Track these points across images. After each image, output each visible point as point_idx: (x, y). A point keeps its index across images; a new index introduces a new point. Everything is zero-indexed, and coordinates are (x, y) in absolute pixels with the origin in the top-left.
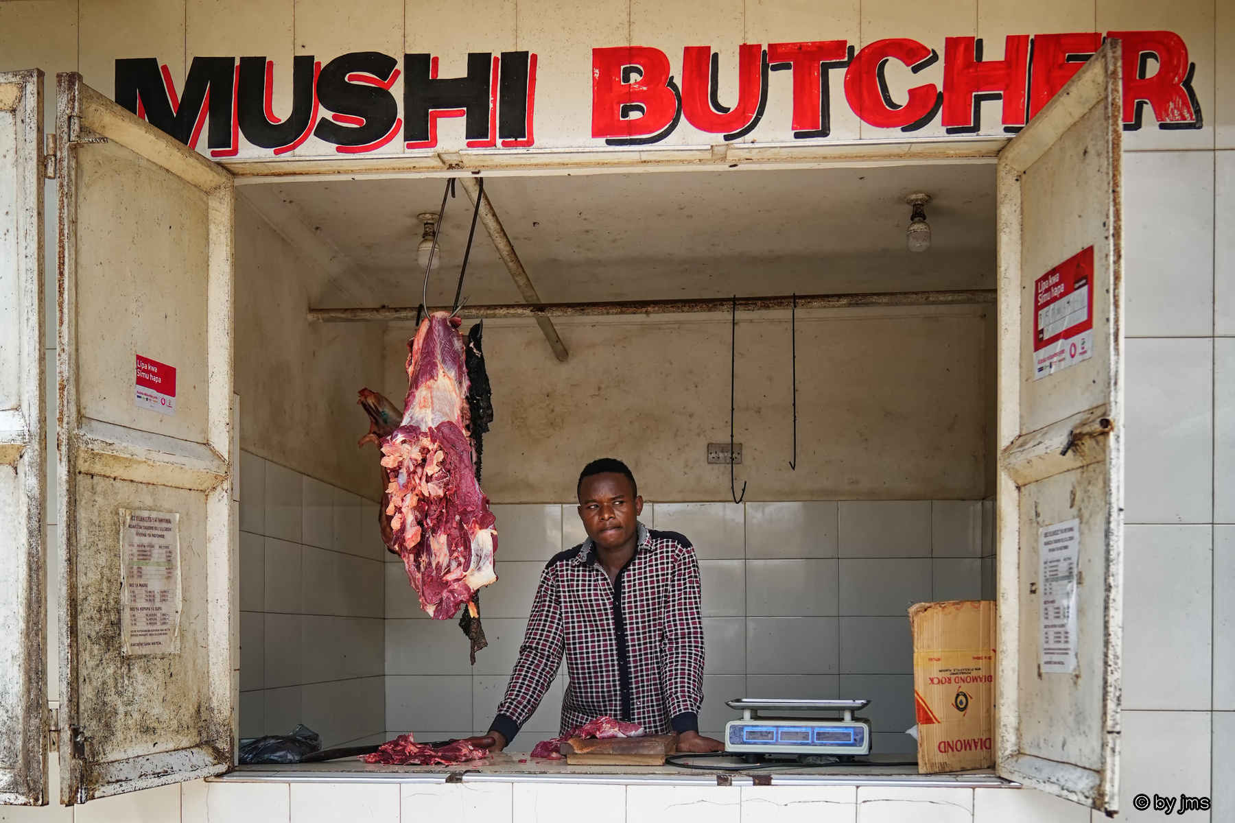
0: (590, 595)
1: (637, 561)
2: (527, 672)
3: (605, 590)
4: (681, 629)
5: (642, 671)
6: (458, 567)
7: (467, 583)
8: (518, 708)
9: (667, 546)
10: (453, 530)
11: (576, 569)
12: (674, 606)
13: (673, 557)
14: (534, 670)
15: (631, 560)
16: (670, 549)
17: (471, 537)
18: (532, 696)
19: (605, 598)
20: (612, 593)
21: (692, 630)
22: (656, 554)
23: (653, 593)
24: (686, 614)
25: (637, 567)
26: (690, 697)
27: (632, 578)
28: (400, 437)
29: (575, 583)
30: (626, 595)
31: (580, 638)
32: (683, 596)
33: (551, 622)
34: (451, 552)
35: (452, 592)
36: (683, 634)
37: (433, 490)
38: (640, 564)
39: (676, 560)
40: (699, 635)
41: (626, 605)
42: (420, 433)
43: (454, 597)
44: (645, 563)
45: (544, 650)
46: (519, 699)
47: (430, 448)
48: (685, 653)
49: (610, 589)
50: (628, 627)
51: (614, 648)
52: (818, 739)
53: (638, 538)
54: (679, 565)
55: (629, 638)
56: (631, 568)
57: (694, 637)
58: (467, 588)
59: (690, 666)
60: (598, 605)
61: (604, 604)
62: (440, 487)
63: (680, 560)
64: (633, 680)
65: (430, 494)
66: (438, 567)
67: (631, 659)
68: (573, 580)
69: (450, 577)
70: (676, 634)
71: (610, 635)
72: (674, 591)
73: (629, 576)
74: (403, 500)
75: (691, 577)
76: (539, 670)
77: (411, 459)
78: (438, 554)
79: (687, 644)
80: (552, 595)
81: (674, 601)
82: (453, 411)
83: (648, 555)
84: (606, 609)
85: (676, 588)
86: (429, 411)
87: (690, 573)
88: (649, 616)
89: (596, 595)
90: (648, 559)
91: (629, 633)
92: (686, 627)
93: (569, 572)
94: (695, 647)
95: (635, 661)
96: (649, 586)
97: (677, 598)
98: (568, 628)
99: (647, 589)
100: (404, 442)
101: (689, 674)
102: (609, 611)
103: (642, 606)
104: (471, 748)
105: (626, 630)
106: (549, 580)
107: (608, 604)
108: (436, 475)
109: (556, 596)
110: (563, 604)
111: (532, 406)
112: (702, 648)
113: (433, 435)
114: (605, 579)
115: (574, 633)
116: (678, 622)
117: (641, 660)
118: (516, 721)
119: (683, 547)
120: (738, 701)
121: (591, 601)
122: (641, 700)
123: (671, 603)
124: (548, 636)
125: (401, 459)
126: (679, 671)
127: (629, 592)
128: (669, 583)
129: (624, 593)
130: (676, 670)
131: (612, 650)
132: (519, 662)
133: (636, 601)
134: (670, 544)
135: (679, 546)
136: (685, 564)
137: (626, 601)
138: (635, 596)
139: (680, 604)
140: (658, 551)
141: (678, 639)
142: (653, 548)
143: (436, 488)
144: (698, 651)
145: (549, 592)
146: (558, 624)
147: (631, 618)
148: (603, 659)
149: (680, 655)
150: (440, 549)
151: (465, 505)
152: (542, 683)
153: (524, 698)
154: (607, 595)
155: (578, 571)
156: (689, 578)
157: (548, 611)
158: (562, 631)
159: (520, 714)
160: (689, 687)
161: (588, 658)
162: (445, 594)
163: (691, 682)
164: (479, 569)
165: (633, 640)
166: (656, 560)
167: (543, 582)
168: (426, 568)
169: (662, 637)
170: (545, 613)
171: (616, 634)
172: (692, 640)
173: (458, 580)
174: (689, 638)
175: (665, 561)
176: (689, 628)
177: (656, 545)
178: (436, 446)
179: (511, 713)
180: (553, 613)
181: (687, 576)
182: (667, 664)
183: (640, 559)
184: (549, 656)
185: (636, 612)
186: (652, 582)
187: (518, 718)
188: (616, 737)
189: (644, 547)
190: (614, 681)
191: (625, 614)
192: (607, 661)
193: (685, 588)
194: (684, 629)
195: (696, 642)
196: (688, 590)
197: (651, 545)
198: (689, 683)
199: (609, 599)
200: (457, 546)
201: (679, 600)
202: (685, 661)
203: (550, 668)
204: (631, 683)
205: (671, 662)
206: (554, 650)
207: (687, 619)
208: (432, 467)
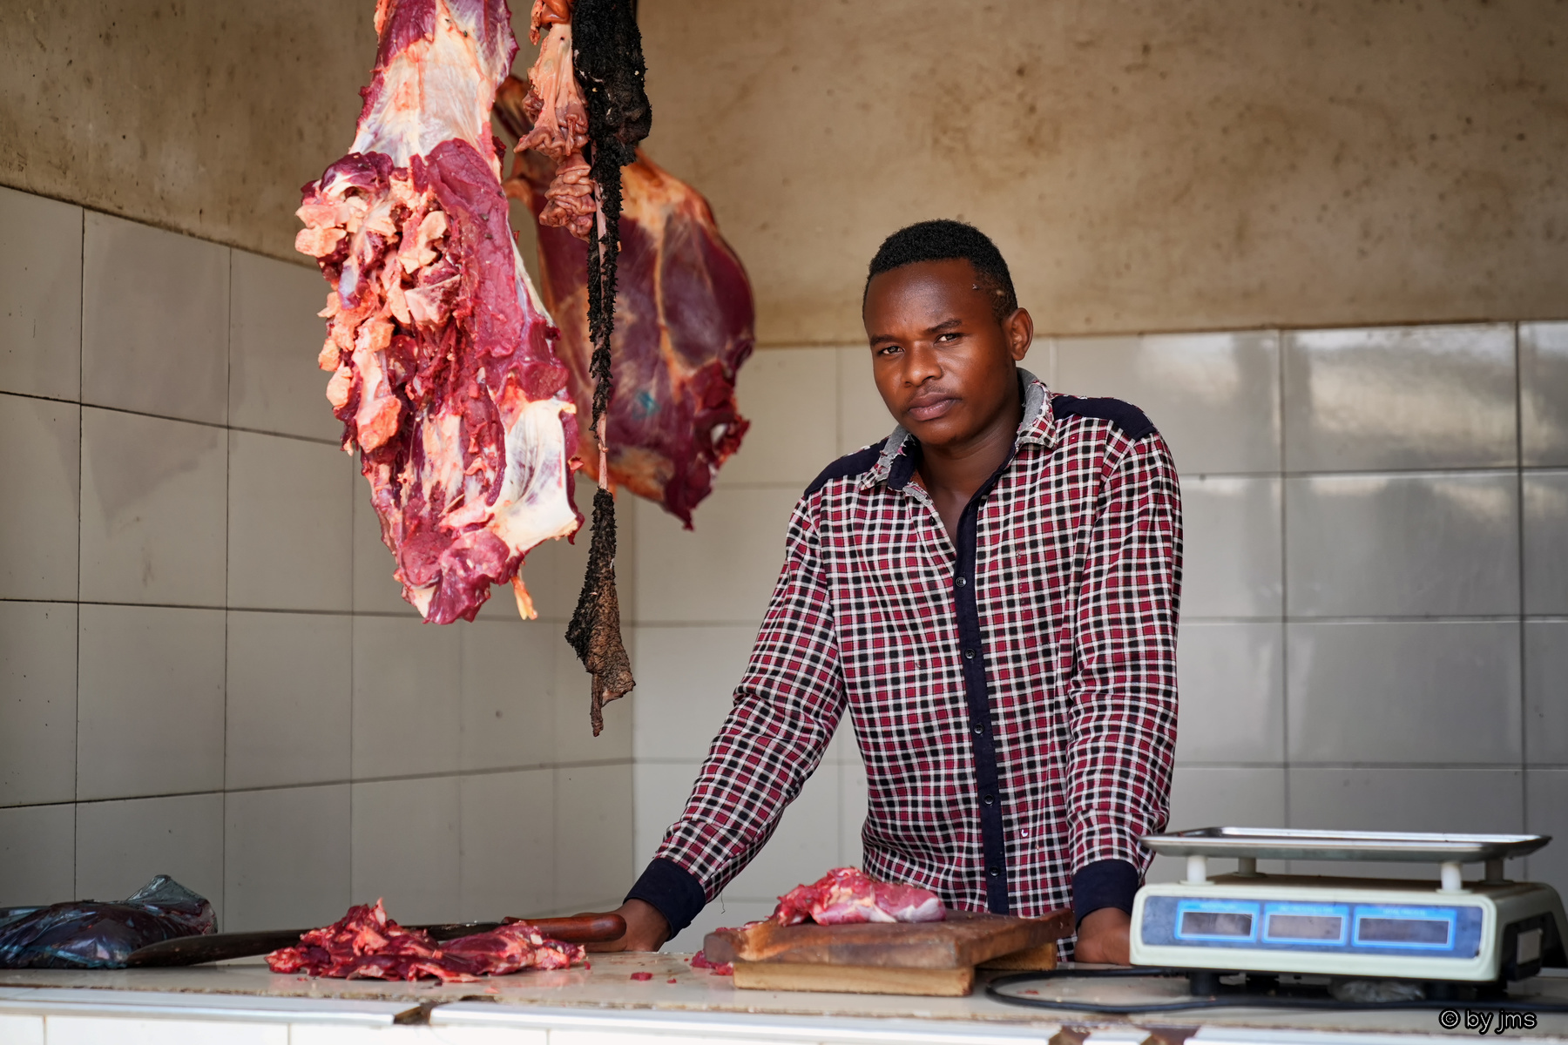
0: (897, 563)
1: (1014, 475)
2: (738, 754)
3: (932, 548)
4: (1115, 646)
5: (1030, 751)
6: (481, 493)
7: (500, 533)
8: (706, 843)
9: (1087, 436)
10: (470, 404)
11: (871, 498)
12: (1098, 586)
13: (1098, 462)
14: (755, 749)
15: (1000, 474)
16: (1093, 443)
17: (505, 421)
18: (743, 816)
19: (934, 568)
20: (950, 557)
21: (1142, 649)
22: (1059, 457)
23: (1050, 555)
24: (1129, 608)
25: (1013, 490)
26: (1120, 821)
27: (1002, 519)
28: (341, 181)
29: (865, 533)
30: (988, 560)
31: (880, 669)
32: (1121, 562)
33: (806, 630)
34: (468, 458)
35: (461, 555)
36: (1118, 658)
37: (420, 307)
38: (1021, 481)
39: (1106, 471)
40: (1161, 662)
41: (986, 587)
42: (392, 168)
43: (466, 568)
44: (1034, 478)
45: (785, 700)
46: (710, 820)
47: (411, 205)
48: (1121, 707)
49: (944, 546)
50: (992, 640)
51: (960, 693)
52: (1363, 937)
53: (1020, 415)
54: (1116, 484)
55: (995, 668)
56: (1000, 491)
57: (1149, 667)
58: (501, 549)
59: (1129, 741)
60: (917, 588)
61: (932, 586)
62: (433, 300)
63: (1118, 470)
64: (1009, 775)
65: (412, 317)
66: (437, 495)
67: (1002, 722)
68: (860, 526)
69: (457, 520)
70: (1102, 659)
71: (949, 661)
72: (1099, 549)
73: (994, 512)
74: (356, 335)
75: (1144, 513)
76: (769, 751)
77: (369, 234)
78: (438, 464)
79: (1128, 685)
80: (812, 563)
81: (1099, 574)
82: (472, 115)
83: (1042, 459)
84: (936, 598)
85: (1106, 541)
86: (413, 116)
87: (1144, 501)
88: (1042, 612)
89: (912, 562)
90: (1040, 470)
91: (993, 655)
92: (1126, 640)
93: (853, 506)
94: (1149, 691)
95: (1012, 728)
96: (1040, 537)
97: (1106, 567)
98: (848, 646)
99: (1034, 544)
100: (351, 192)
101: (1126, 763)
102: (945, 602)
103: (1024, 588)
104: (537, 940)
105: (987, 648)
106: (806, 525)
107: (940, 584)
108: (428, 271)
109: (822, 566)
110: (835, 587)
111: (982, 98)
112: (1167, 694)
113: (419, 175)
114: (931, 522)
115: (863, 658)
116: (1106, 628)
117: (1027, 725)
118: (696, 877)
119: (1127, 436)
120: (1212, 832)
121: (899, 576)
122: (1031, 825)
123: (1092, 581)
124: (795, 666)
125: (342, 234)
126: (1101, 755)
127: (994, 553)
128: (1088, 528)
129: (983, 555)
130: (1095, 750)
131: (954, 700)
132: (724, 730)
133: (1008, 577)
134: (1095, 429)
135: (1118, 436)
136: (1130, 479)
137: (986, 575)
138: (1007, 563)
139: (1113, 582)
140: (1065, 449)
141: (1104, 670)
142: (1054, 440)
143: (424, 301)
144: (1156, 702)
145: (807, 557)
146: (824, 636)
147: (998, 619)
148: (935, 723)
149: (1109, 713)
150: (444, 451)
151: (489, 342)
152: (775, 784)
153: (722, 819)
154: (938, 560)
155: (875, 503)
156: (1141, 514)
157: (800, 603)
158: (832, 653)
159: (710, 860)
160: (1121, 796)
161: (899, 720)
162: (445, 561)
163: (1130, 782)
164: (532, 498)
165: (1004, 674)
166: (1059, 470)
167: (795, 532)
168: (410, 498)
169: (1073, 665)
170: (791, 607)
171: (962, 659)
172: (1143, 673)
173: (473, 526)
174: (1136, 668)
175: (1080, 472)
176: (1134, 644)
177: (1062, 433)
178: (423, 200)
179: (686, 856)
180: (813, 607)
181: (1136, 512)
182: (1076, 735)
183: (1022, 468)
184: (795, 716)
185: (1011, 604)
186: (1047, 527)
187: (703, 868)
188: (867, 921)
189: (1029, 438)
190: (962, 777)
191: (983, 608)
192: (945, 727)
193: (1129, 541)
194: (1121, 646)
195: (1152, 679)
196: (1135, 546)
197: (1051, 433)
198: (1123, 785)
199: (944, 571)
200: (480, 442)
201: (1111, 571)
202: (1118, 728)
203: (797, 746)
204: (1004, 784)
205: (1086, 731)
206: (813, 699)
207: (1131, 621)
208: (414, 251)
